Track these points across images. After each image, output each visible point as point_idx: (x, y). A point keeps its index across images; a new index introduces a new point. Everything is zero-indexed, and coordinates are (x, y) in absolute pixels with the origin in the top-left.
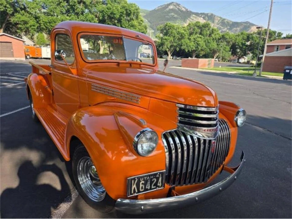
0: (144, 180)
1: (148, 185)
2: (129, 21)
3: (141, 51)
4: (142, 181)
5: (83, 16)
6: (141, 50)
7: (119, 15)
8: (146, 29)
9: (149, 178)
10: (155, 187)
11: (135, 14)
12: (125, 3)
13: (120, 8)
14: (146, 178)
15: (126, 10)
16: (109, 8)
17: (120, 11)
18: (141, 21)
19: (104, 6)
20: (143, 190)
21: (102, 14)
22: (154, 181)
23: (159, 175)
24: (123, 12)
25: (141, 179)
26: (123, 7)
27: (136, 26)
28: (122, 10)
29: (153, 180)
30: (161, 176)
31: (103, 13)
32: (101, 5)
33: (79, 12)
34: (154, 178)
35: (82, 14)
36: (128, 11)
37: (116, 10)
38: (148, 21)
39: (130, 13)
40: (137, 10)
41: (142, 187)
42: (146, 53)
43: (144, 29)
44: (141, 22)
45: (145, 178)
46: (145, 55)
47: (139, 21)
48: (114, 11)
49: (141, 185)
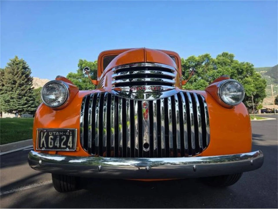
0: (53, 135)
1: (57, 142)
2: (242, 79)
3: (262, 107)
4: (51, 135)
5: (196, 82)
6: (261, 105)
7: (230, 75)
8: (265, 83)
9: (58, 134)
10: (65, 146)
11: (249, 71)
12: (236, 64)
13: (230, 70)
14: (56, 133)
15: (237, 69)
16: (219, 72)
17: (231, 72)
18: (257, 76)
19: (215, 71)
20: (52, 146)
21: (212, 78)
22: (64, 138)
23: (69, 133)
24: (234, 72)
25: (50, 133)
26: (234, 67)
27: (251, 81)
28: (233, 70)
29: (62, 137)
30: (71, 135)
31: (214, 77)
32: (212, 70)
33: (193, 80)
34: (64, 135)
35: (195, 81)
36: (239, 70)
37: (227, 71)
38: (271, 77)
39: (242, 71)
40: (250, 67)
41: (51, 142)
42: (269, 109)
43: (263, 84)
44: (258, 78)
45: (54, 133)
46: (268, 111)
47: (255, 77)
48: (224, 73)
49: (50, 140)
